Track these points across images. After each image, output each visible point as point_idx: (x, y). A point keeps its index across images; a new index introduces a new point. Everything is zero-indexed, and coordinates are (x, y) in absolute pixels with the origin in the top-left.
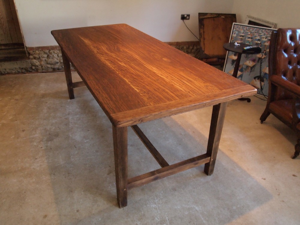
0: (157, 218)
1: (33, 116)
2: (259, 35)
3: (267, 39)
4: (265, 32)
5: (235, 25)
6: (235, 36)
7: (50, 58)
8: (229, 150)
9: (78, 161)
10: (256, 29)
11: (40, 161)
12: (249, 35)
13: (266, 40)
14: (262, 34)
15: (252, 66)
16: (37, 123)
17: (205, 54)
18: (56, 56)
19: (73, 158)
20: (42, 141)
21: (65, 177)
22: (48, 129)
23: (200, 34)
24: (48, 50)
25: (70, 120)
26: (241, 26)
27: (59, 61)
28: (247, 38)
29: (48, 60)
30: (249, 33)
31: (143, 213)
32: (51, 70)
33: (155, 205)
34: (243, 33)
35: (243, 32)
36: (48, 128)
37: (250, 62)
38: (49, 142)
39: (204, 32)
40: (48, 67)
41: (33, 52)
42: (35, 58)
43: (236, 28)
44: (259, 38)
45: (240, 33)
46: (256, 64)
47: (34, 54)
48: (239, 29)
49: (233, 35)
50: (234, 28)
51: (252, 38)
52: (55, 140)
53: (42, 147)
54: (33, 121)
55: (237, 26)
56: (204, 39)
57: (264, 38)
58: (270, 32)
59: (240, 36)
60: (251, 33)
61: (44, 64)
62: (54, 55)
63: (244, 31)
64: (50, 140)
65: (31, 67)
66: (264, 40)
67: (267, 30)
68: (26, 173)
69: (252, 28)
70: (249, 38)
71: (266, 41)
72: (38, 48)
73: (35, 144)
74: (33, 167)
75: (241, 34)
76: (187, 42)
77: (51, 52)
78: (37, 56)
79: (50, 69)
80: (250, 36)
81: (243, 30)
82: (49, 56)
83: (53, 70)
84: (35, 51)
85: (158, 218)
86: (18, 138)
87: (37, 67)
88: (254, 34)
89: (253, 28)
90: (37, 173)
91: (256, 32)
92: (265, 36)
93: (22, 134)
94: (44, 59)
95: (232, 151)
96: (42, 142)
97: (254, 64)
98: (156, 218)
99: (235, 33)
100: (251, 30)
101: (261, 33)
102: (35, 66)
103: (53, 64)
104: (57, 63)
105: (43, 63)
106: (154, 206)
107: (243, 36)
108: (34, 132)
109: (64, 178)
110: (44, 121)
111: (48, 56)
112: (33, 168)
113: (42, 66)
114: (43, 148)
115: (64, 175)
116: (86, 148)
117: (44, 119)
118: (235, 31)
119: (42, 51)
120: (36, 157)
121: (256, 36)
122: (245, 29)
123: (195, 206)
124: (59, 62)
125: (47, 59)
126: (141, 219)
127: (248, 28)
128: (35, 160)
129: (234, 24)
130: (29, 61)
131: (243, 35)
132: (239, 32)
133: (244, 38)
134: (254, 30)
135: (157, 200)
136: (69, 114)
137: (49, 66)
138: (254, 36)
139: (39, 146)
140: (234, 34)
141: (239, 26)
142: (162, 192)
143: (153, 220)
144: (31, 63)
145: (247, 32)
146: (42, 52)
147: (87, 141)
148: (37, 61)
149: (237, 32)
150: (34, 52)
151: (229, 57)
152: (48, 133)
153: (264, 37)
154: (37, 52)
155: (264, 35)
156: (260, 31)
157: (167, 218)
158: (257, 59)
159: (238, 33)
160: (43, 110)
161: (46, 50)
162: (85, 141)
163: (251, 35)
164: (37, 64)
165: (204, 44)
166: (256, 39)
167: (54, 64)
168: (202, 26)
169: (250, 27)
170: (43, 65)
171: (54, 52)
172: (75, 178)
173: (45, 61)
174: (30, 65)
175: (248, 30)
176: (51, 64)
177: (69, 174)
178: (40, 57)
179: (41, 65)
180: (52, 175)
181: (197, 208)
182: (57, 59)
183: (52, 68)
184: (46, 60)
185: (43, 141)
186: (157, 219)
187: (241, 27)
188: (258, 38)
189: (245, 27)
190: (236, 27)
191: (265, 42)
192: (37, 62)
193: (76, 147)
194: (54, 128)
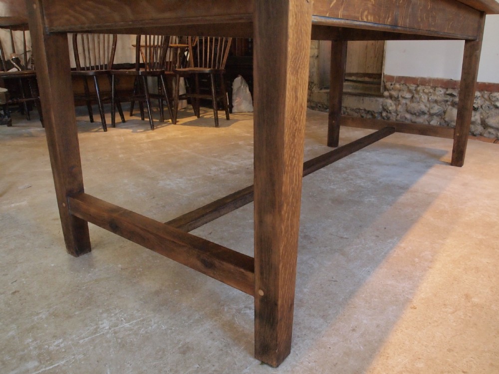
7: (415, 101)
18: (425, 99)
24: (414, 84)
27: (427, 109)
40: (406, 118)
41: (391, 85)
42: (391, 97)
47: (392, 89)
61: (401, 110)
62: (423, 97)
65: (380, 111)
72: (400, 79)
77: (419, 89)
78: (394, 93)
82: (415, 97)
84: (394, 84)
87: (389, 115)
94: (404, 101)
102: (387, 112)
103: (415, 114)
104: (424, 113)
105: (400, 108)
111: (413, 97)
113: (398, 115)
119: (406, 85)
124: (428, 111)
125: (408, 103)
130: (381, 100)
144: (382, 105)
146: (404, 87)
148: (393, 104)
150: (392, 86)
154: (398, 86)
161: (412, 85)
164: (390, 108)
167: (417, 114)
170: (400, 112)
171: (423, 90)
173: (404, 106)
174: (381, 107)
176: (412, 114)
178: (400, 96)
179: (396, 112)
182: (426, 106)
183: (411, 121)
184: (406, 104)
192: (391, 105)
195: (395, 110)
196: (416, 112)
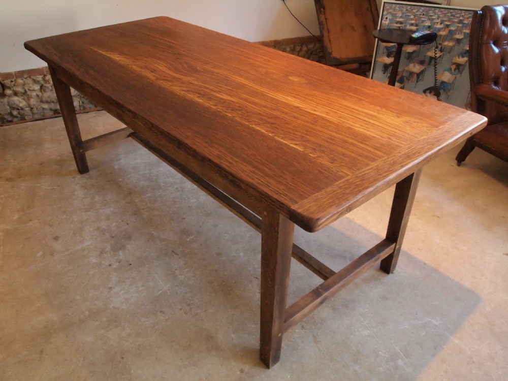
0: (382, 352)
1: (60, 208)
2: (429, 19)
3: (442, 24)
4: (439, 13)
5: (386, 4)
6: (387, 22)
7: (47, 90)
8: (433, 216)
9: (193, 278)
10: (423, 9)
11: (121, 291)
12: (412, 19)
13: (442, 26)
14: (433, 17)
15: (418, 72)
16: (76, 219)
17: (334, 57)
19: (181, 274)
20: (102, 252)
21: (186, 313)
22: (104, 227)
23: (320, 24)
24: (41, 75)
25: (138, 204)
26: (398, 6)
28: (408, 26)
29: (43, 94)
30: (412, 17)
31: (354, 348)
32: (52, 113)
33: (368, 331)
34: (401, 17)
35: (400, 15)
36: (103, 224)
37: (415, 66)
38: (121, 253)
39: (326, 19)
40: (44, 109)
41: (12, 81)
42: (16, 94)
43: (387, 10)
44: (430, 24)
45: (396, 17)
46: (425, 69)
47: (14, 85)
48: (394, 10)
49: (383, 22)
50: (385, 9)
51: (417, 25)
52: (129, 247)
53: (110, 265)
54: (65, 216)
55: (391, 5)
56: (329, 32)
57: (437, 23)
58: (447, 13)
59: (397, 23)
60: (415, 16)
61: (35, 103)
63: (403, 13)
64: (121, 249)
65: (9, 111)
66: (439, 26)
67: (442, 10)
68: (104, 319)
69: (416, 7)
70: (412, 25)
71: (442, 28)
72: (21, 74)
73: (94, 260)
74: (113, 305)
75: (398, 20)
76: (292, 39)
77: (47, 78)
78: (19, 89)
79: (49, 111)
80: (413, 22)
81: (400, 12)
82: (45, 87)
83: (54, 114)
84: (15, 80)
85: (384, 351)
86: (52, 254)
87: (22, 112)
88: (421, 18)
89: (418, 7)
90: (128, 316)
91: (423, 15)
92: (439, 21)
93: (57, 246)
94: (34, 94)
95: (439, 217)
96: (105, 255)
97: (422, 68)
98: (380, 353)
99: (387, 18)
100: (415, 11)
101: (432, 14)
102: (18, 109)
103: (53, 102)
105: (33, 102)
106: (366, 333)
107: (401, 23)
108: (78, 238)
109: (184, 315)
110: (89, 213)
111: (42, 87)
112: (115, 308)
113: (32, 108)
114: (114, 266)
115: (180, 309)
116: (196, 251)
117: (87, 210)
118: (387, 14)
119: (30, 78)
120: (110, 286)
121: (423, 21)
122: (405, 10)
123: (430, 320)
125: (40, 94)
126: (357, 361)
127: (410, 9)
128: (109, 292)
129: (384, 3)
130: (6, 100)
131: (401, 20)
132: (394, 15)
133: (403, 25)
134: (421, 11)
135: (367, 322)
136: (130, 193)
137: (46, 106)
138: (420, 21)
139: (103, 262)
140: (385, 19)
141: (394, 5)
142: (367, 306)
143: (377, 356)
144: (9, 105)
145: (409, 16)
146: (29, 81)
147: (191, 238)
148: (21, 100)
149: (390, 17)
150: (13, 83)
151: (377, 60)
152: (107, 235)
153: (437, 21)
154: (20, 81)
155: (438, 19)
156: (431, 12)
157: (397, 349)
158: (427, 60)
159: (392, 19)
160: (76, 193)
161: (38, 76)
162: (188, 240)
163: (416, 20)
164: (21, 105)
165: (330, 41)
166: (424, 26)
167: (56, 101)
168: (322, 9)
169: (413, 7)
170: (34, 105)
172: (206, 311)
173: (36, 98)
174: (8, 107)
175: (410, 12)
176: (47, 102)
177: (189, 305)
178: (27, 90)
179: (29, 106)
180: (159, 313)
181: (434, 322)
183: (51, 109)
184: (38, 96)
185: (106, 253)
186: (383, 355)
187: (397, 8)
188: (428, 24)
189: (404, 6)
190: (388, 8)
191: (439, 30)
192: (20, 102)
193: (176, 254)
194: (114, 224)
195: (27, 105)
196: (53, 100)
